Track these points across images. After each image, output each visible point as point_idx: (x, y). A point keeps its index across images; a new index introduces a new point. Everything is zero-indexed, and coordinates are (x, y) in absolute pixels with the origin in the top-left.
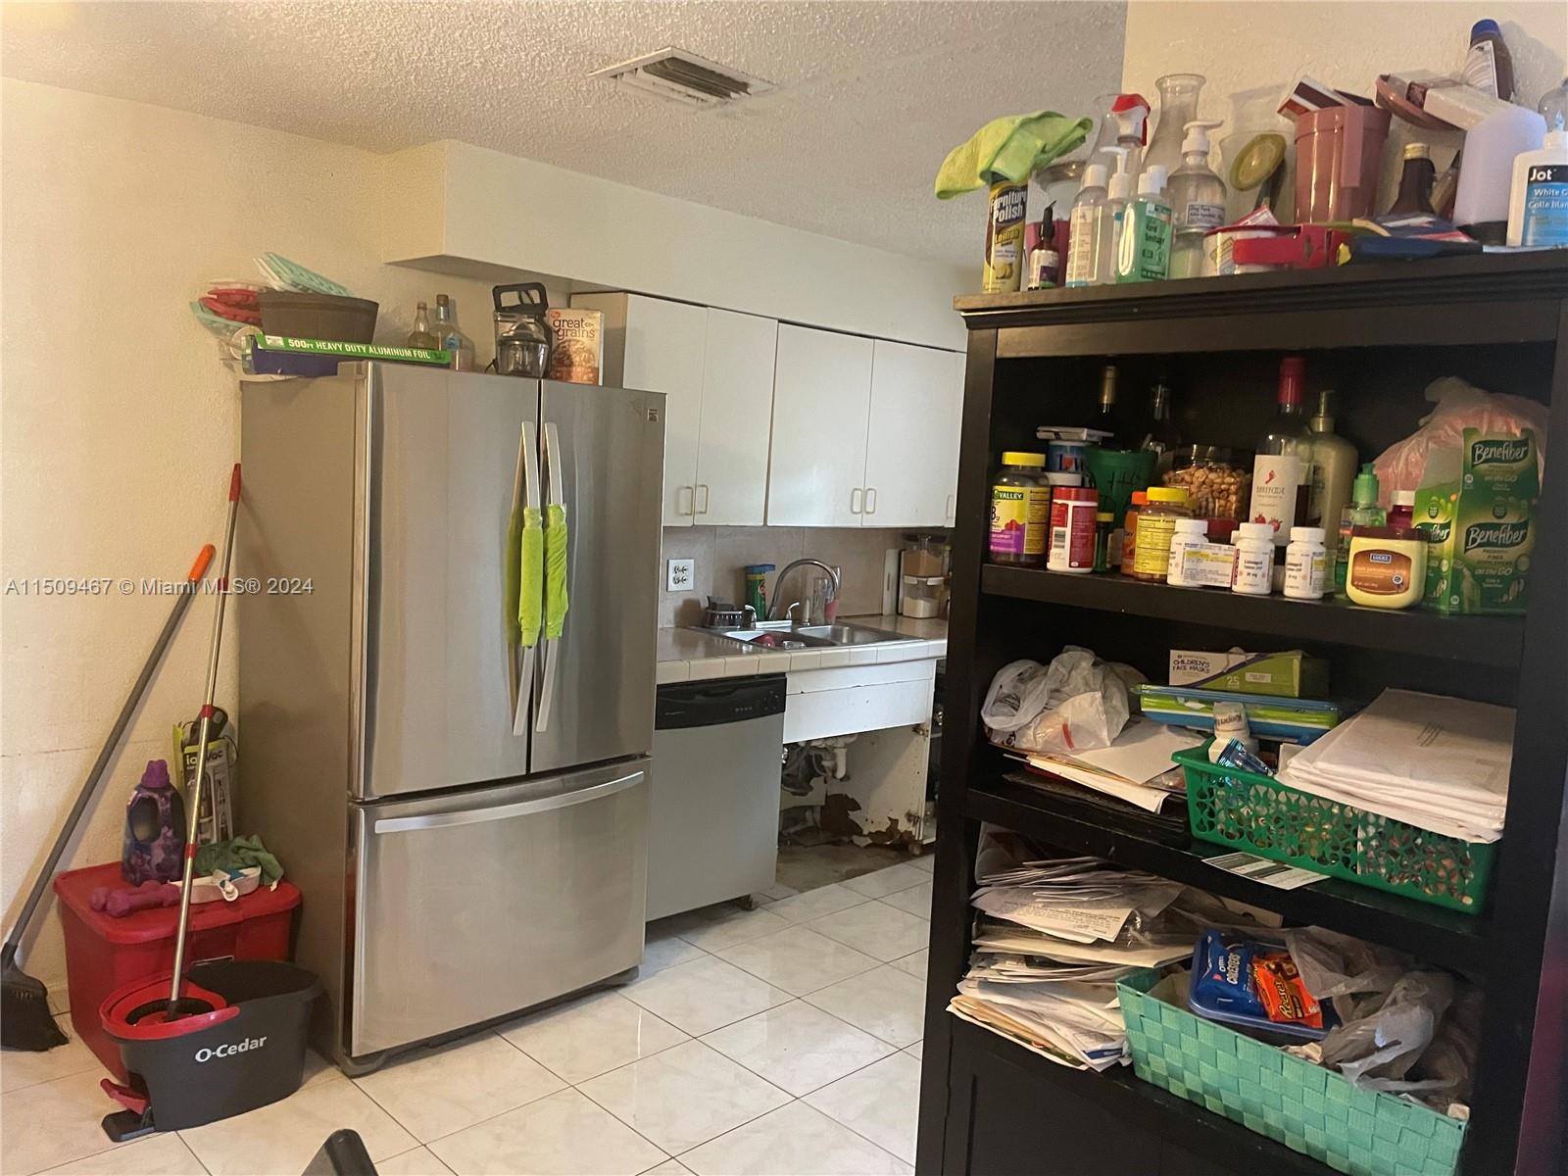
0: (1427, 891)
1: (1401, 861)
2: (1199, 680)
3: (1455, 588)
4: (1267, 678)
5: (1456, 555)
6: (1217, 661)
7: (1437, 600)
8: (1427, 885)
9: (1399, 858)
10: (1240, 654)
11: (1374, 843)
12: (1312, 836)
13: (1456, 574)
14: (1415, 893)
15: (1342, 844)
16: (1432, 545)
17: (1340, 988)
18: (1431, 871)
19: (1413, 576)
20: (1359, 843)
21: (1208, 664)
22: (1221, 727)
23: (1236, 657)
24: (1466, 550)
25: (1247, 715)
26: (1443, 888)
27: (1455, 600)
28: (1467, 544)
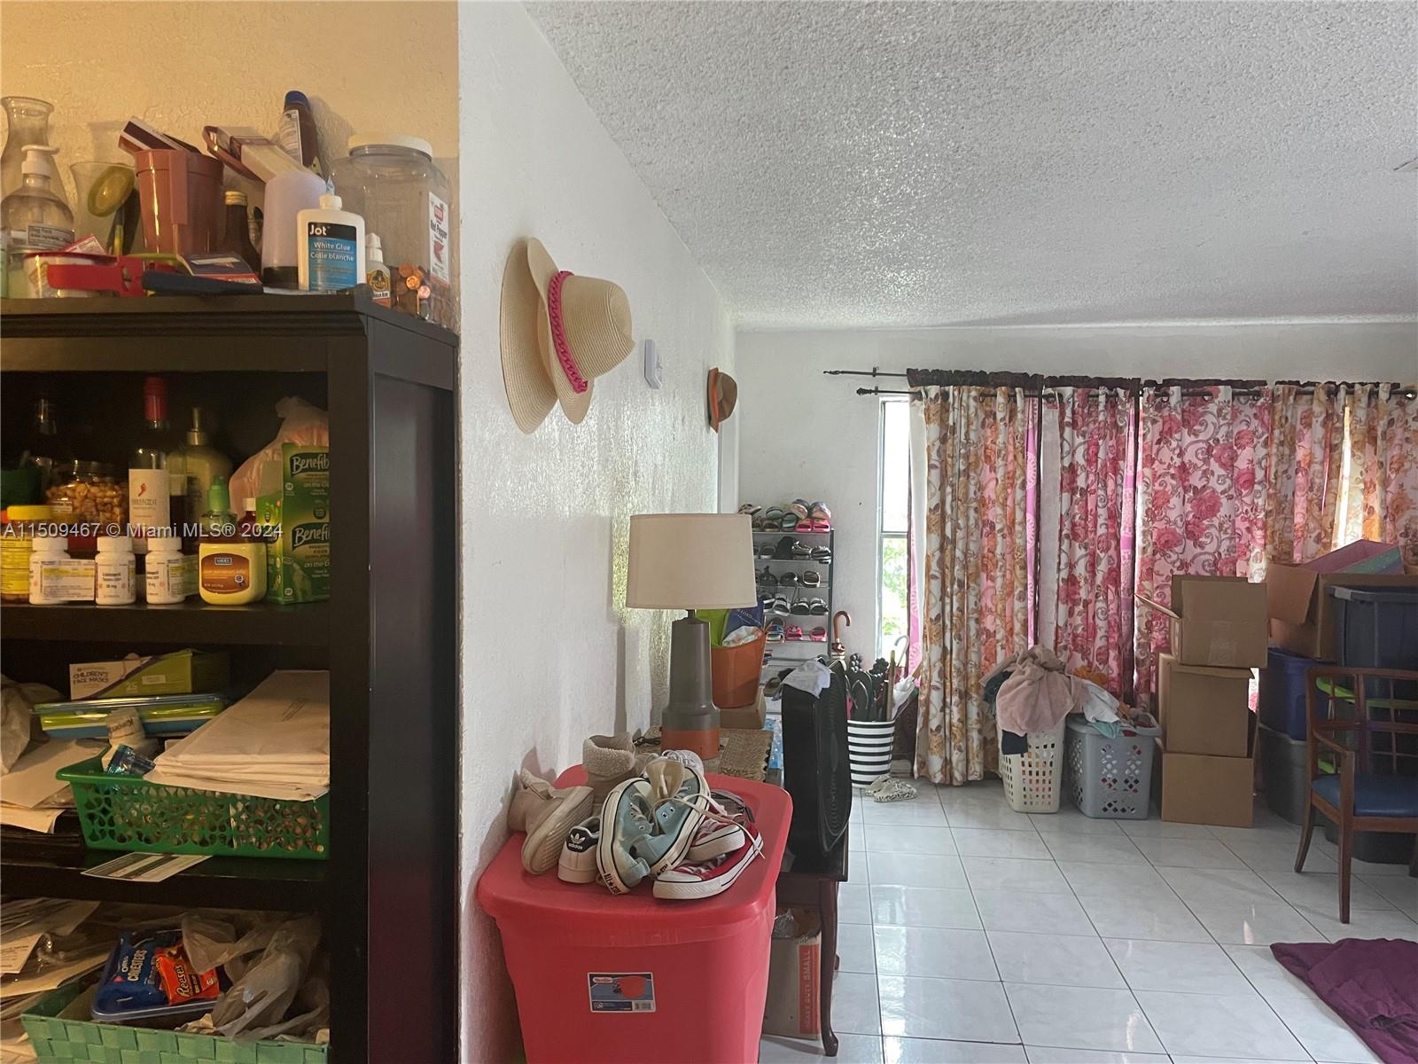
0: (290, 848)
1: (267, 828)
2: (99, 690)
3: (288, 582)
4: (162, 679)
5: (285, 553)
6: (114, 670)
7: (276, 594)
8: (289, 843)
9: (265, 825)
10: (135, 659)
11: (244, 817)
12: (193, 823)
13: (288, 569)
14: (279, 853)
15: (217, 824)
16: (269, 545)
17: (226, 955)
18: (291, 830)
19: (251, 573)
20: (232, 820)
21: (106, 673)
22: (114, 734)
23: (132, 663)
24: (294, 548)
25: (141, 718)
26: (300, 843)
27: (289, 592)
28: (294, 542)
